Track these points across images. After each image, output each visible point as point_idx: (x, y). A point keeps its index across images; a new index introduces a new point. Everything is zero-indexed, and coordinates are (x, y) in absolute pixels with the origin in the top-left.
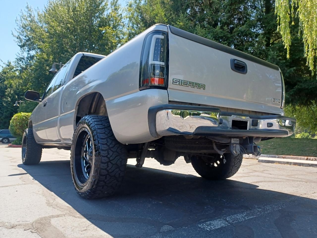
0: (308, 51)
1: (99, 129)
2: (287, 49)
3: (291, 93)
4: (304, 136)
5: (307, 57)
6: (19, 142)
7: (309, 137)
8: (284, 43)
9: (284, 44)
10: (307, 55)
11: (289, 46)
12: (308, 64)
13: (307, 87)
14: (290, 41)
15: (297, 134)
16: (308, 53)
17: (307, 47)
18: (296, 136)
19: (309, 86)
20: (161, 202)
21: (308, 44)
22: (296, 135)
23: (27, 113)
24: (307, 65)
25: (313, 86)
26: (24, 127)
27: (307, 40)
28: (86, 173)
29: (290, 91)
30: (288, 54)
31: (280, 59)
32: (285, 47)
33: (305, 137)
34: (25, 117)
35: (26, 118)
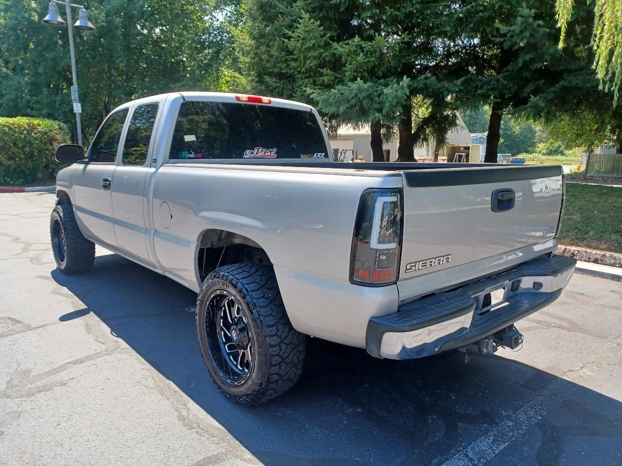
0: (601, 38)
1: (244, 278)
2: (562, 29)
3: (549, 97)
4: (553, 147)
5: (596, 50)
6: (3, 179)
7: (561, 148)
8: (557, 16)
9: (557, 18)
10: (598, 46)
11: (567, 23)
12: (596, 67)
13: (580, 86)
14: (570, 12)
15: (540, 143)
16: (599, 43)
17: (600, 30)
18: (538, 147)
19: (586, 83)
20: (359, 410)
21: (603, 22)
22: (539, 145)
23: (11, 119)
24: (593, 67)
25: (592, 84)
26: (9, 149)
27: (604, 13)
28: (229, 354)
29: (549, 90)
30: (561, 41)
31: (539, 26)
32: (559, 25)
33: (553, 149)
34: (8, 126)
35: (10, 129)
